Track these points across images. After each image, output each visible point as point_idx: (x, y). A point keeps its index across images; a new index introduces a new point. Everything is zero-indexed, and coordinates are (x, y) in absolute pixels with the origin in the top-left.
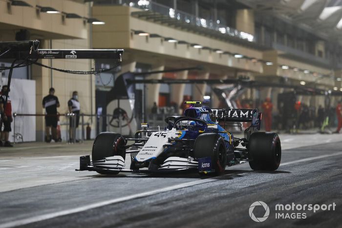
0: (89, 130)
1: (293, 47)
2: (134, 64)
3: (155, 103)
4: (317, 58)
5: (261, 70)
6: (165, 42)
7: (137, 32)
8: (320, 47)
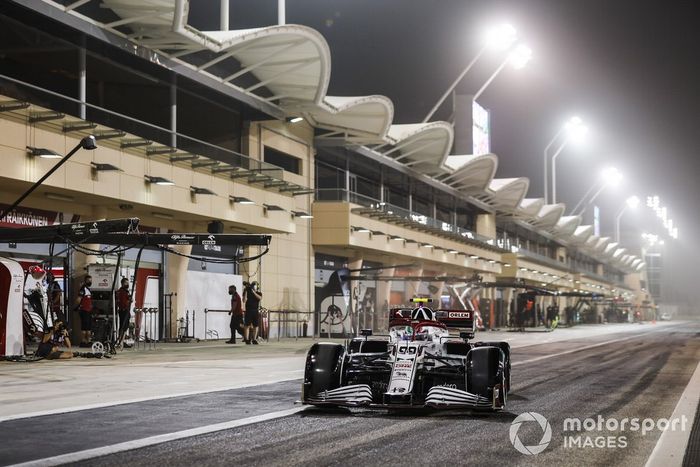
0: (305, 327)
1: (536, 251)
2: (361, 262)
3: (386, 301)
4: (558, 262)
5: (500, 271)
6: (391, 240)
7: (357, 229)
8: (561, 253)
